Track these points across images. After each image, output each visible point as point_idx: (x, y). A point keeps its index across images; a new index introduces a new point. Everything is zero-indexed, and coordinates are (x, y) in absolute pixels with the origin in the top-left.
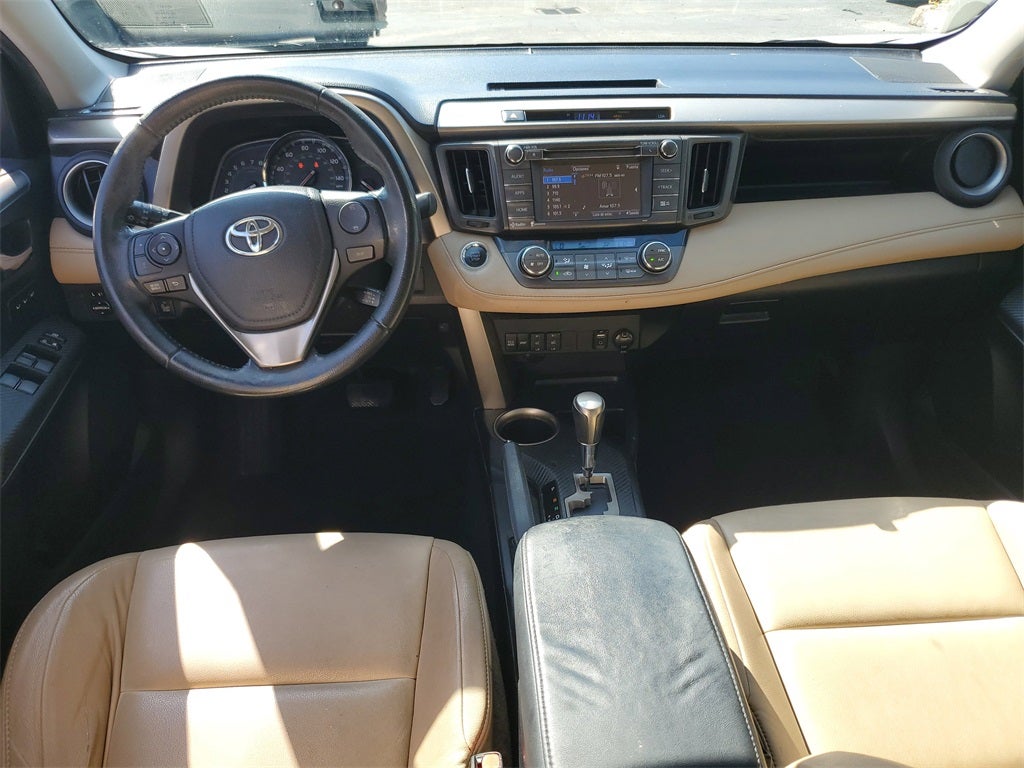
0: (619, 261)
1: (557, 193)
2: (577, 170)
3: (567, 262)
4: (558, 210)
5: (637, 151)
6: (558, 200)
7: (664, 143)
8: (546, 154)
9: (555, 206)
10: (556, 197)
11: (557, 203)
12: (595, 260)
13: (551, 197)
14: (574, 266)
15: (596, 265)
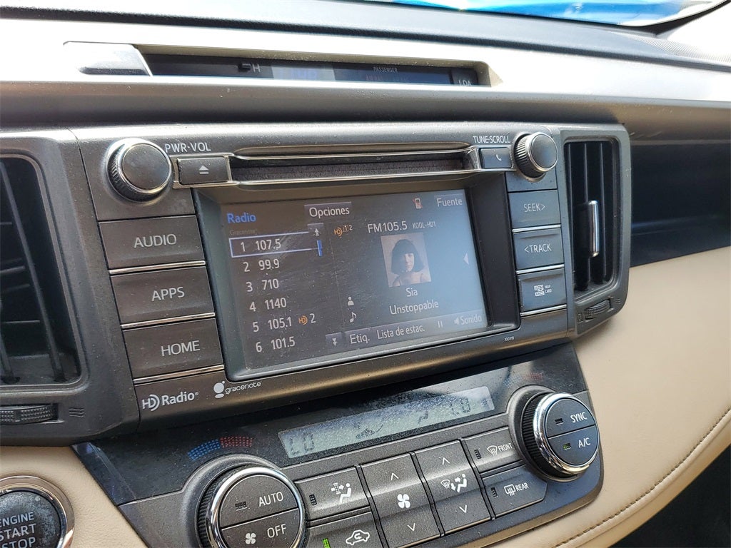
0: (479, 463)
1: (275, 284)
2: (319, 213)
3: (348, 497)
4: (284, 334)
5: (460, 159)
6: (280, 303)
7: (527, 143)
8: (238, 167)
9: (274, 324)
10: (274, 294)
11: (277, 312)
12: (419, 473)
13: (260, 297)
14: (371, 505)
15: (426, 486)
